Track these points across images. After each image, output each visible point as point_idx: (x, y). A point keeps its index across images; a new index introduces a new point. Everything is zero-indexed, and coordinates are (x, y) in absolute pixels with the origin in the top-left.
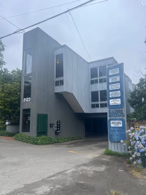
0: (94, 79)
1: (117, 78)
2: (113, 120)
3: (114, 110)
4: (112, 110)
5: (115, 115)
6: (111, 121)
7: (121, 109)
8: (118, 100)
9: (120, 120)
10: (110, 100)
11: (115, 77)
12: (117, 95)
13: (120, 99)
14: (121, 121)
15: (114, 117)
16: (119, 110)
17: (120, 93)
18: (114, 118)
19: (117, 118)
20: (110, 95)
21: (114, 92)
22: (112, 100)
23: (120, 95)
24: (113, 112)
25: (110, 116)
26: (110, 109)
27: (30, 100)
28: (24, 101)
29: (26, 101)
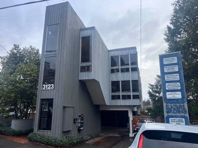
0: (114, 68)
1: (175, 68)
2: (172, 117)
3: (172, 105)
4: (170, 104)
5: (175, 111)
6: (170, 119)
7: (182, 104)
8: (177, 93)
9: (182, 117)
10: (167, 93)
11: (172, 66)
12: (176, 88)
13: (180, 93)
14: (184, 119)
15: (174, 113)
16: (180, 105)
17: (180, 86)
18: (173, 115)
19: (178, 114)
20: (166, 86)
21: (172, 83)
22: (170, 93)
23: (180, 88)
24: (172, 107)
25: (168, 112)
26: (167, 103)
27: (53, 87)
28: (43, 88)
29: (47, 88)
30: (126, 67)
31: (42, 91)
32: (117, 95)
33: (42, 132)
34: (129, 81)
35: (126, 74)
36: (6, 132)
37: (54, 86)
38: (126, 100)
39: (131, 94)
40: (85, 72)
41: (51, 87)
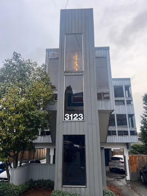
27: (82, 118)
28: (65, 118)
29: (72, 119)
30: (121, 99)
31: (64, 123)
32: (112, 131)
33: (69, 188)
34: (125, 115)
35: (121, 107)
36: (6, 192)
37: (83, 116)
38: (123, 137)
39: (129, 130)
40: (101, 101)
41: (79, 118)
